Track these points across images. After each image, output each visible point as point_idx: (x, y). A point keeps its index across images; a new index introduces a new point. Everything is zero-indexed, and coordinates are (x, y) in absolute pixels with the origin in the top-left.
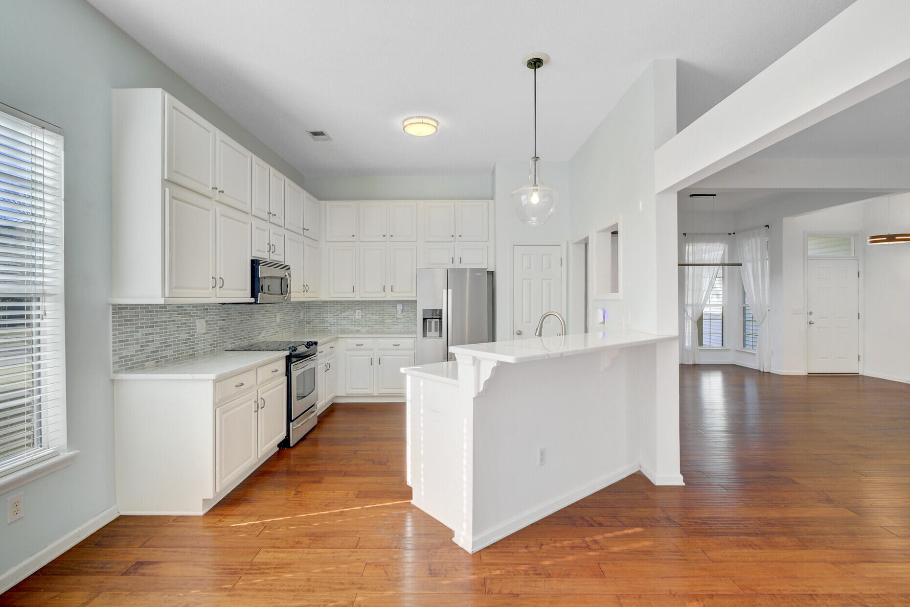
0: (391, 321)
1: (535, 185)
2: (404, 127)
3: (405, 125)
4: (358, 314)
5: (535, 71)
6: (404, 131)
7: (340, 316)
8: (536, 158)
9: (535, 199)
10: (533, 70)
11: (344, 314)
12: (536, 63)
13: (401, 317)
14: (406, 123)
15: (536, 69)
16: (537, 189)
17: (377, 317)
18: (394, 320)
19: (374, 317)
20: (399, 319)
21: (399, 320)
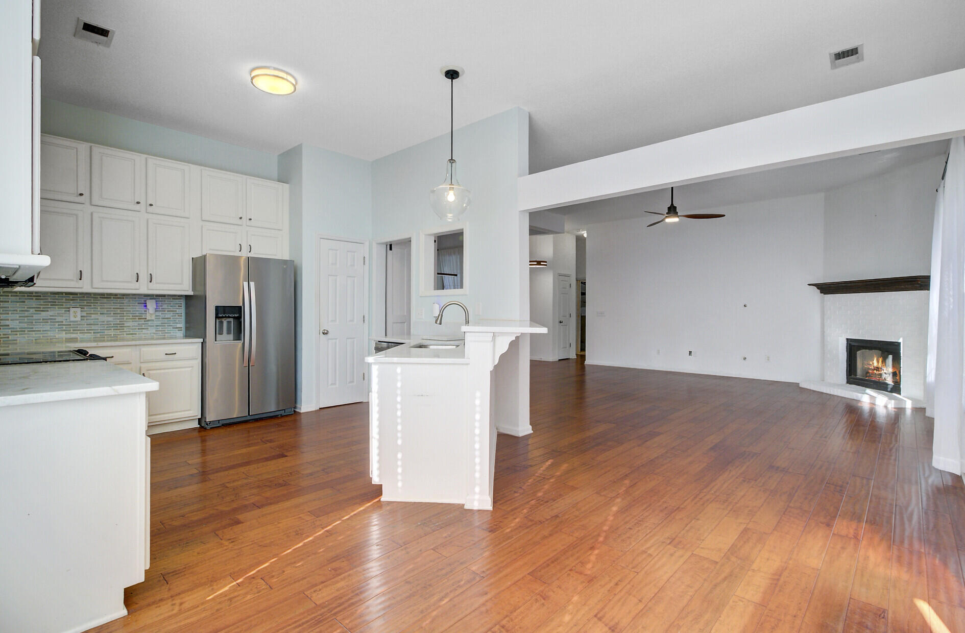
0: (136, 324)
1: (451, 184)
2: (252, 79)
3: (252, 76)
4: (75, 314)
5: (452, 81)
6: (252, 83)
7: (35, 317)
8: (452, 160)
9: (451, 197)
10: (451, 80)
11: (44, 315)
12: (452, 75)
13: (153, 317)
14: (254, 74)
15: (453, 80)
16: (453, 188)
17: (111, 319)
18: (140, 323)
19: (105, 318)
20: (149, 320)
21: (149, 323)
